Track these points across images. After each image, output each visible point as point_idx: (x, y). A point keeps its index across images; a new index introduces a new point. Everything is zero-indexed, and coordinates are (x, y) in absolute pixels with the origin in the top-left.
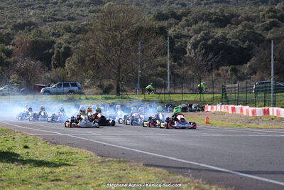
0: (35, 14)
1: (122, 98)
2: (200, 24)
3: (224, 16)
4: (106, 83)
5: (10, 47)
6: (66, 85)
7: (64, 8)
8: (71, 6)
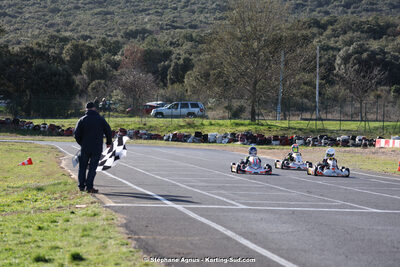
0: (150, 20)
1: (258, 124)
2: (350, 34)
3: (379, 26)
4: (236, 104)
5: (117, 58)
6: (185, 106)
7: (185, 15)
8: (193, 12)
